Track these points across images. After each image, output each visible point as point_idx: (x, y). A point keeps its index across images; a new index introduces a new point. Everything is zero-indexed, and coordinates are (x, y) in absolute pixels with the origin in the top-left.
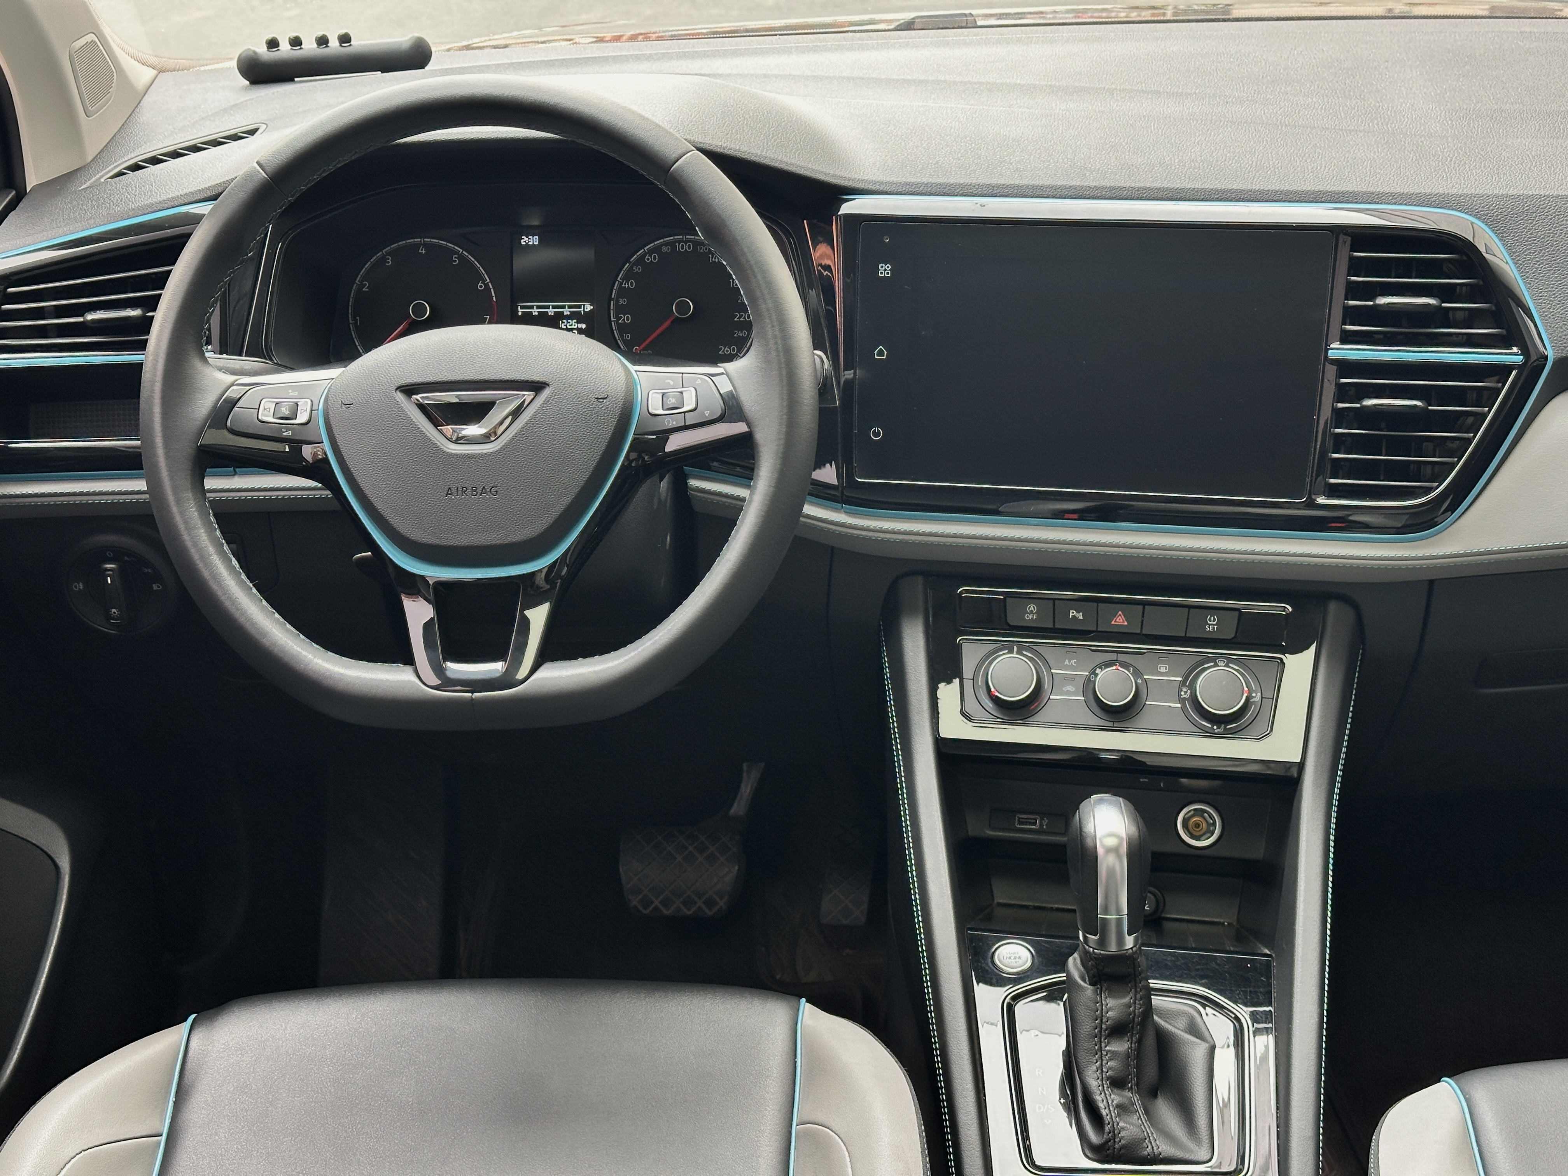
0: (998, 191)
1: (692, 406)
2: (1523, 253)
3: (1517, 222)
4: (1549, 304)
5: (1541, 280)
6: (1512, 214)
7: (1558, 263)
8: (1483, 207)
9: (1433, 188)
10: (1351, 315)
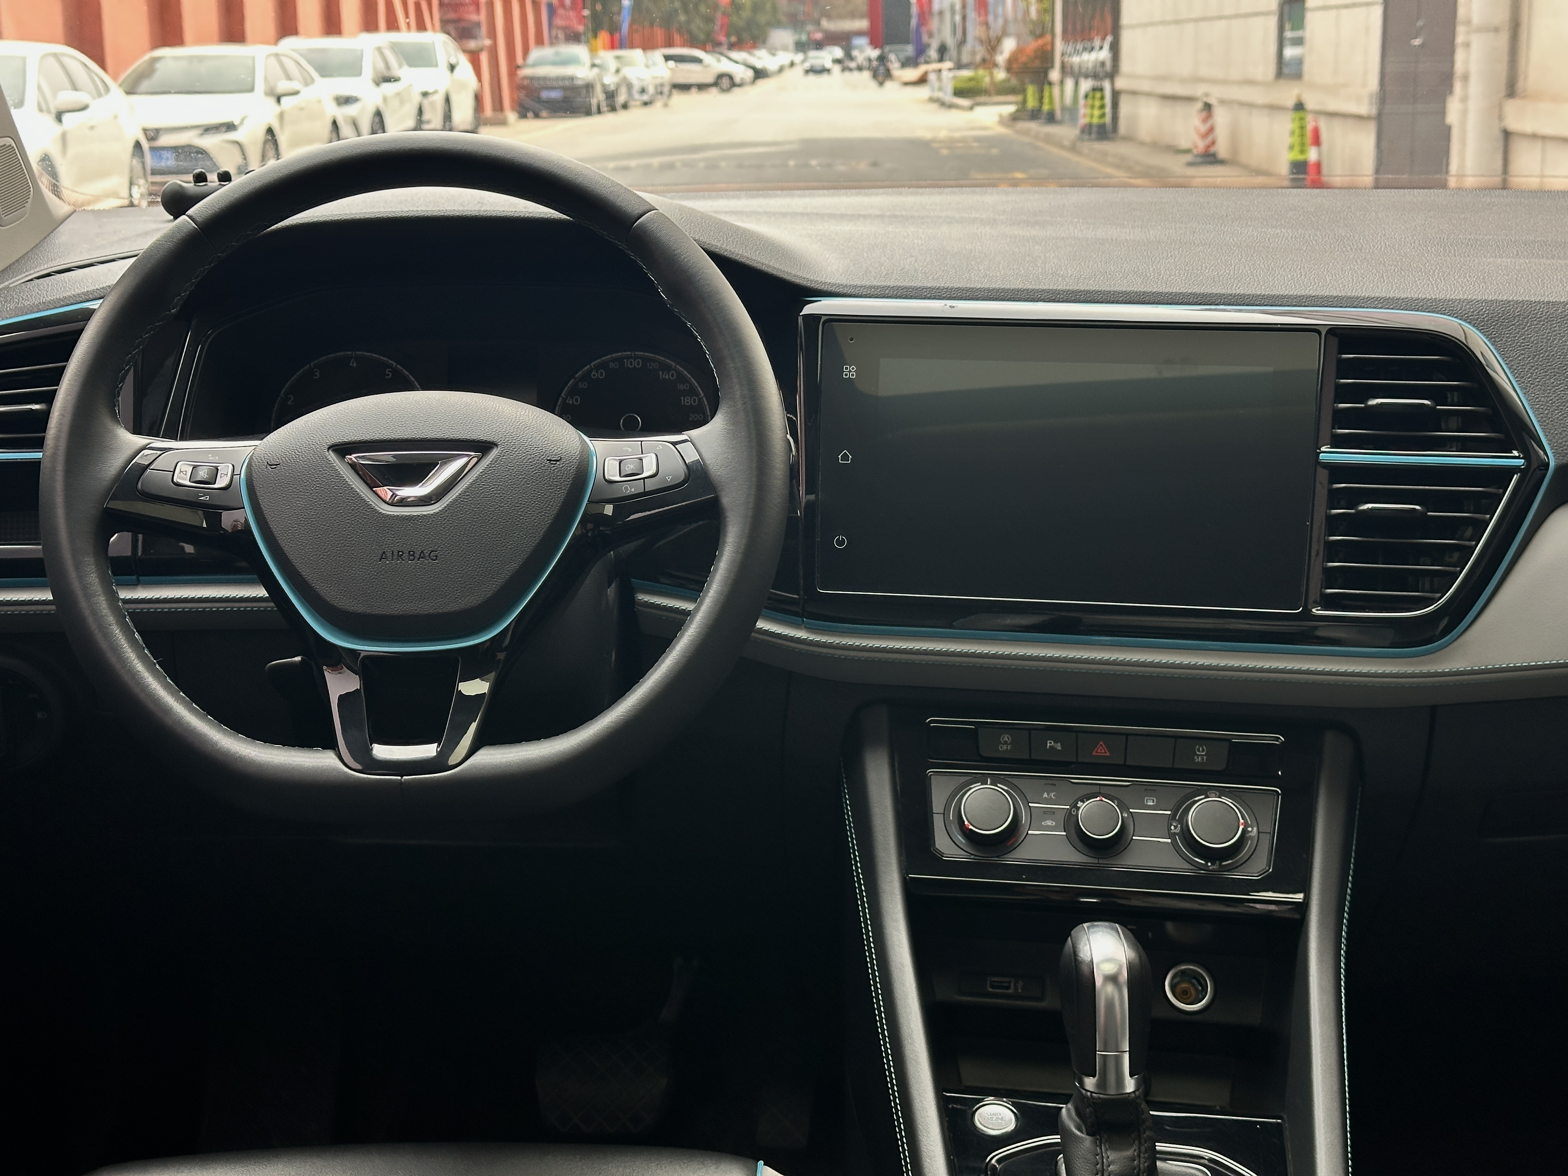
0: (968, 294)
1: (653, 471)
2: (1516, 358)
3: (1509, 327)
4: (1546, 409)
5: (1537, 386)
6: (1503, 319)
7: (1554, 369)
8: (1472, 312)
9: (1419, 294)
10: (1341, 419)
